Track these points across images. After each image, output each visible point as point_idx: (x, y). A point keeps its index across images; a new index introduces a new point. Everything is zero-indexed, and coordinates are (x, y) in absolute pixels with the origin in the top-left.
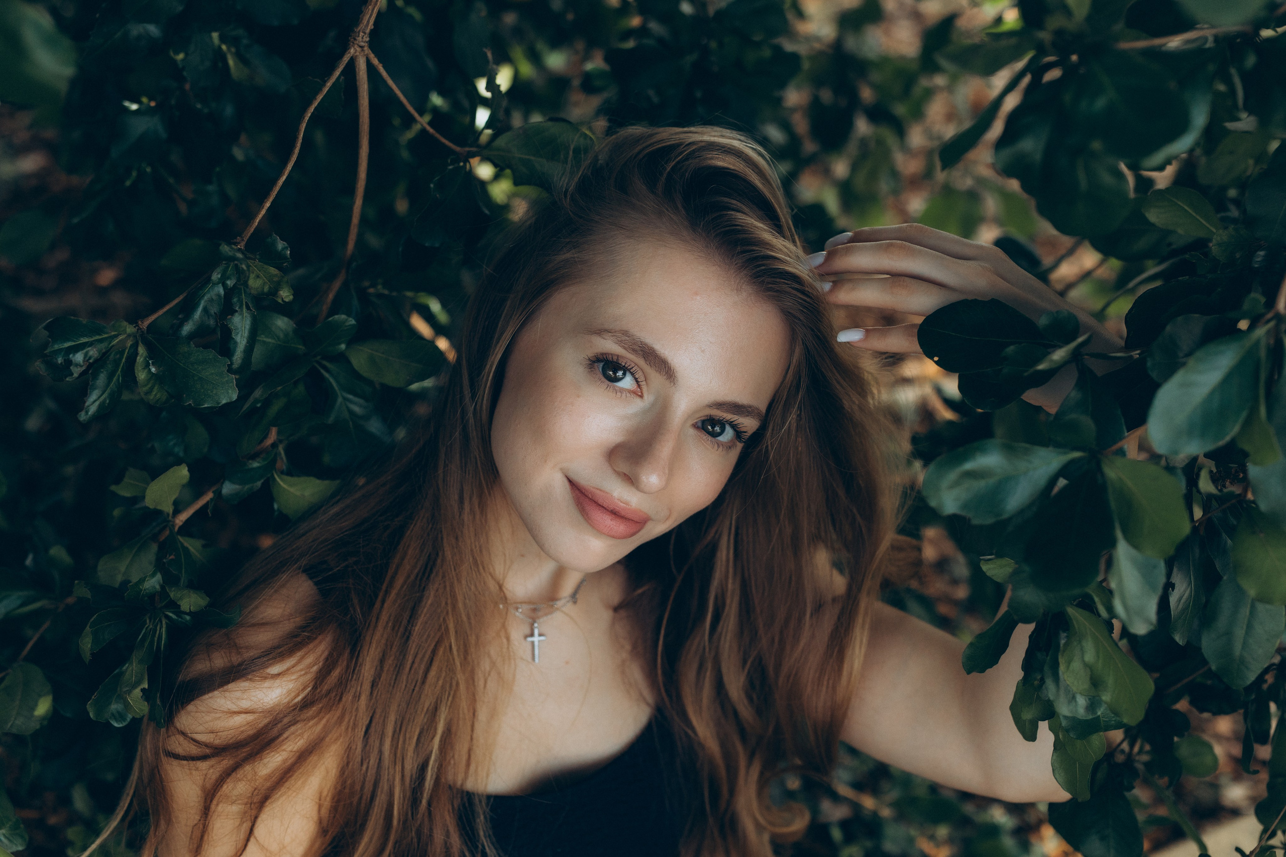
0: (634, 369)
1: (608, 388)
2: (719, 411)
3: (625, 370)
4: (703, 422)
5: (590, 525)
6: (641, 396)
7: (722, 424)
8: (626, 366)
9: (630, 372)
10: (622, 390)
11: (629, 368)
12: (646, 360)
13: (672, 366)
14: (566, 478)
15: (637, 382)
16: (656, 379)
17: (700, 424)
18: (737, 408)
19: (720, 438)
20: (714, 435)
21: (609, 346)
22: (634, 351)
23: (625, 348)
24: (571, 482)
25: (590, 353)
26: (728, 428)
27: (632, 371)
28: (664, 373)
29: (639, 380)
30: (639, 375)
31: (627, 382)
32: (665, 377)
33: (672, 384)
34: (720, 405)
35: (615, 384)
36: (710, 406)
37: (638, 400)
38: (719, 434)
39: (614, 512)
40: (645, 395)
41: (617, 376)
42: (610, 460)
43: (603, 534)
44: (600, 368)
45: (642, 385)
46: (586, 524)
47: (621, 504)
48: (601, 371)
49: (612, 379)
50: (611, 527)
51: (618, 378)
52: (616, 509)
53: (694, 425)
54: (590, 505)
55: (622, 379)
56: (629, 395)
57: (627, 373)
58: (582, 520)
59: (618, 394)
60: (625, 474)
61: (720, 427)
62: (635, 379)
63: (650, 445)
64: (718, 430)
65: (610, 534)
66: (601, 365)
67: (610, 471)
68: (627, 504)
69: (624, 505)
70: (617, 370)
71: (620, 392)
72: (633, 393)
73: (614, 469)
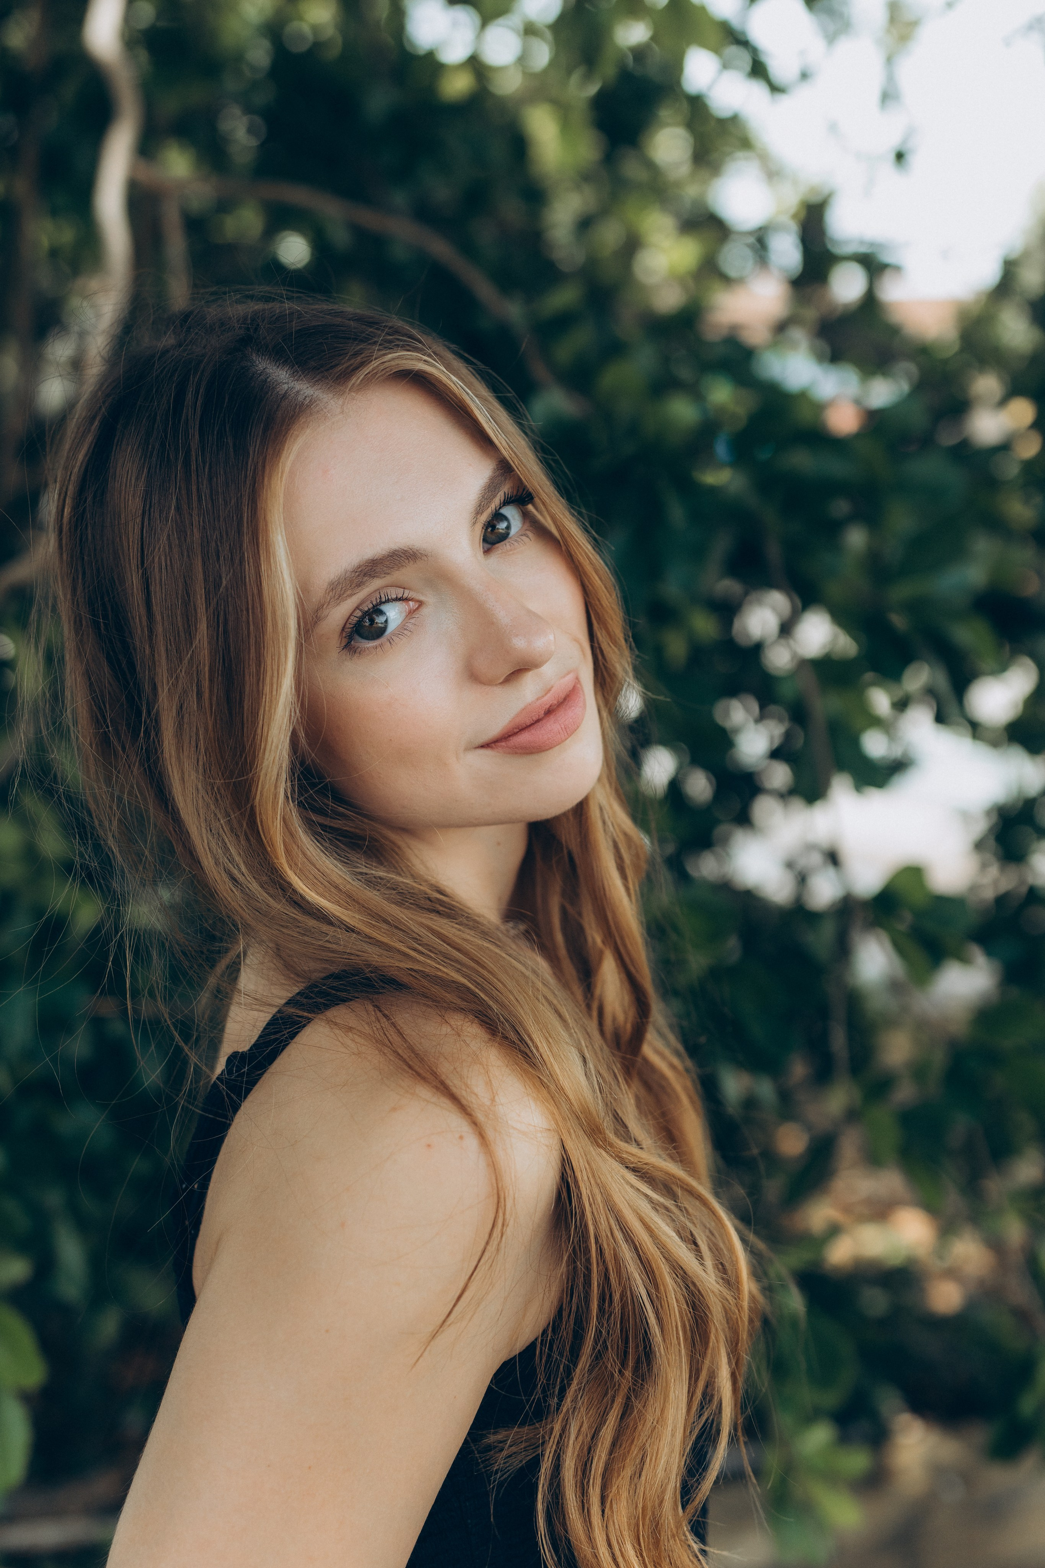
0: (383, 596)
1: (391, 641)
2: (484, 513)
3: (378, 609)
4: (485, 540)
5: (547, 750)
6: (421, 603)
7: (500, 516)
8: (372, 607)
9: (384, 603)
10: (403, 628)
11: (378, 601)
12: (377, 577)
13: (403, 548)
14: (477, 750)
15: (400, 600)
16: (407, 574)
17: (487, 546)
18: (491, 489)
19: (513, 531)
20: (504, 537)
21: (340, 612)
22: (360, 585)
23: (351, 595)
24: (488, 745)
25: (335, 643)
26: (507, 513)
27: (384, 600)
28: (407, 561)
29: (400, 596)
30: (393, 593)
31: (394, 614)
32: (412, 562)
33: (424, 558)
34: (479, 511)
35: (387, 632)
37: (425, 611)
38: (508, 528)
39: (549, 712)
40: (422, 598)
41: (380, 625)
42: (484, 684)
43: (566, 740)
44: (360, 640)
45: (405, 595)
46: (543, 754)
47: (546, 698)
48: (363, 641)
49: (380, 632)
50: (563, 727)
51: (382, 626)
52: (547, 706)
53: (487, 552)
54: (524, 738)
55: (386, 621)
56: (413, 621)
57: (384, 608)
58: (535, 757)
59: (405, 632)
60: (512, 673)
61: (502, 520)
62: (397, 599)
63: (493, 623)
64: (502, 526)
65: (570, 731)
66: (357, 637)
67: (498, 691)
68: (550, 690)
69: (549, 695)
70: (372, 621)
71: (406, 629)
72: (411, 613)
73: (496, 685)
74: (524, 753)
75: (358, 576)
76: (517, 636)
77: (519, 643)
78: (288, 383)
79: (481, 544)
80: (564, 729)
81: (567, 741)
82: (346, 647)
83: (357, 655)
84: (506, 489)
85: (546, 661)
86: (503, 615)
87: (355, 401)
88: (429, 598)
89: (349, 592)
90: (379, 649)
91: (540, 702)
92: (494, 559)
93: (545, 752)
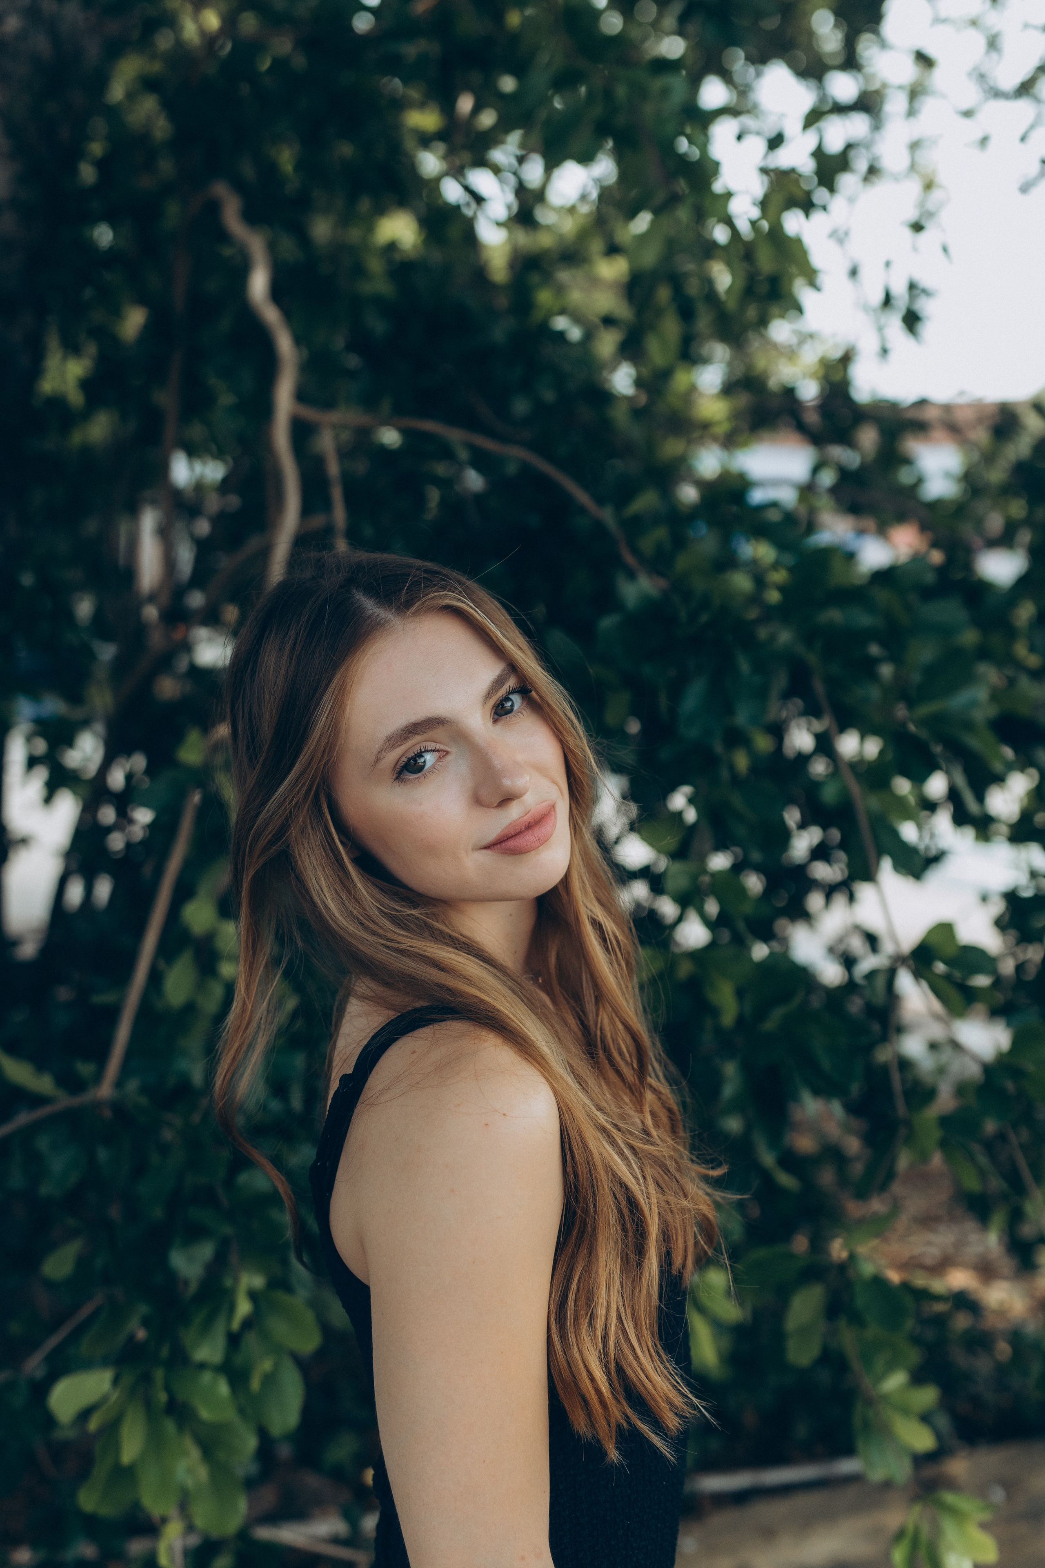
0: (422, 748)
1: (425, 776)
2: (493, 697)
3: (420, 755)
4: (496, 713)
5: (526, 853)
6: (447, 753)
7: (507, 699)
8: (416, 753)
9: (424, 752)
10: (433, 767)
11: (420, 750)
12: (418, 734)
13: (434, 716)
14: (480, 849)
15: (434, 751)
16: (438, 733)
17: (496, 717)
18: (499, 682)
19: (516, 708)
20: (511, 711)
21: (393, 756)
22: (406, 739)
23: (400, 745)
24: (487, 847)
25: (390, 774)
26: (512, 697)
27: (423, 750)
28: (437, 725)
29: (434, 748)
30: (431, 745)
31: (429, 759)
32: (441, 726)
33: (449, 723)
34: (489, 695)
35: (424, 770)
36: (485, 703)
37: (449, 758)
38: (512, 705)
39: (529, 827)
40: (448, 749)
41: (421, 764)
42: (483, 806)
43: (539, 847)
44: (407, 773)
45: (438, 748)
46: (524, 855)
47: (525, 817)
48: (410, 774)
49: (420, 769)
50: (537, 838)
51: (422, 764)
52: (527, 823)
53: (495, 721)
54: (511, 843)
55: (425, 761)
56: (440, 763)
57: (423, 754)
58: (517, 856)
59: (435, 770)
60: (502, 801)
61: (508, 701)
62: (432, 751)
63: (490, 768)
64: (509, 704)
65: (543, 841)
66: (405, 771)
67: (494, 811)
68: (528, 812)
69: (528, 815)
70: (416, 761)
71: (435, 769)
72: (440, 758)
73: (493, 808)
74: (511, 854)
75: (405, 733)
76: (505, 777)
77: (507, 782)
78: (372, 609)
79: (492, 715)
80: (537, 840)
81: (541, 848)
82: (397, 778)
83: (403, 783)
84: (512, 682)
85: (525, 793)
86: (497, 763)
87: (413, 623)
88: (452, 749)
89: (399, 743)
90: (417, 780)
91: (521, 820)
92: (499, 726)
93: (527, 854)
